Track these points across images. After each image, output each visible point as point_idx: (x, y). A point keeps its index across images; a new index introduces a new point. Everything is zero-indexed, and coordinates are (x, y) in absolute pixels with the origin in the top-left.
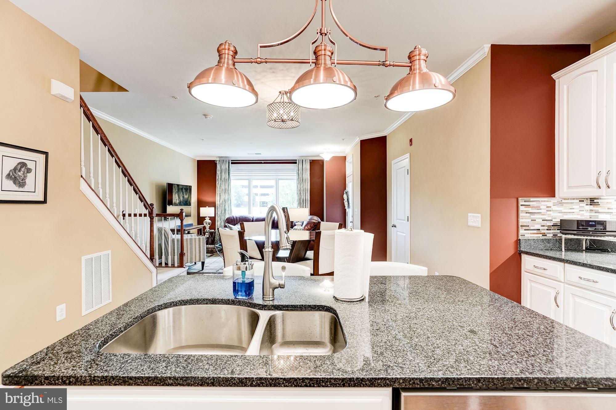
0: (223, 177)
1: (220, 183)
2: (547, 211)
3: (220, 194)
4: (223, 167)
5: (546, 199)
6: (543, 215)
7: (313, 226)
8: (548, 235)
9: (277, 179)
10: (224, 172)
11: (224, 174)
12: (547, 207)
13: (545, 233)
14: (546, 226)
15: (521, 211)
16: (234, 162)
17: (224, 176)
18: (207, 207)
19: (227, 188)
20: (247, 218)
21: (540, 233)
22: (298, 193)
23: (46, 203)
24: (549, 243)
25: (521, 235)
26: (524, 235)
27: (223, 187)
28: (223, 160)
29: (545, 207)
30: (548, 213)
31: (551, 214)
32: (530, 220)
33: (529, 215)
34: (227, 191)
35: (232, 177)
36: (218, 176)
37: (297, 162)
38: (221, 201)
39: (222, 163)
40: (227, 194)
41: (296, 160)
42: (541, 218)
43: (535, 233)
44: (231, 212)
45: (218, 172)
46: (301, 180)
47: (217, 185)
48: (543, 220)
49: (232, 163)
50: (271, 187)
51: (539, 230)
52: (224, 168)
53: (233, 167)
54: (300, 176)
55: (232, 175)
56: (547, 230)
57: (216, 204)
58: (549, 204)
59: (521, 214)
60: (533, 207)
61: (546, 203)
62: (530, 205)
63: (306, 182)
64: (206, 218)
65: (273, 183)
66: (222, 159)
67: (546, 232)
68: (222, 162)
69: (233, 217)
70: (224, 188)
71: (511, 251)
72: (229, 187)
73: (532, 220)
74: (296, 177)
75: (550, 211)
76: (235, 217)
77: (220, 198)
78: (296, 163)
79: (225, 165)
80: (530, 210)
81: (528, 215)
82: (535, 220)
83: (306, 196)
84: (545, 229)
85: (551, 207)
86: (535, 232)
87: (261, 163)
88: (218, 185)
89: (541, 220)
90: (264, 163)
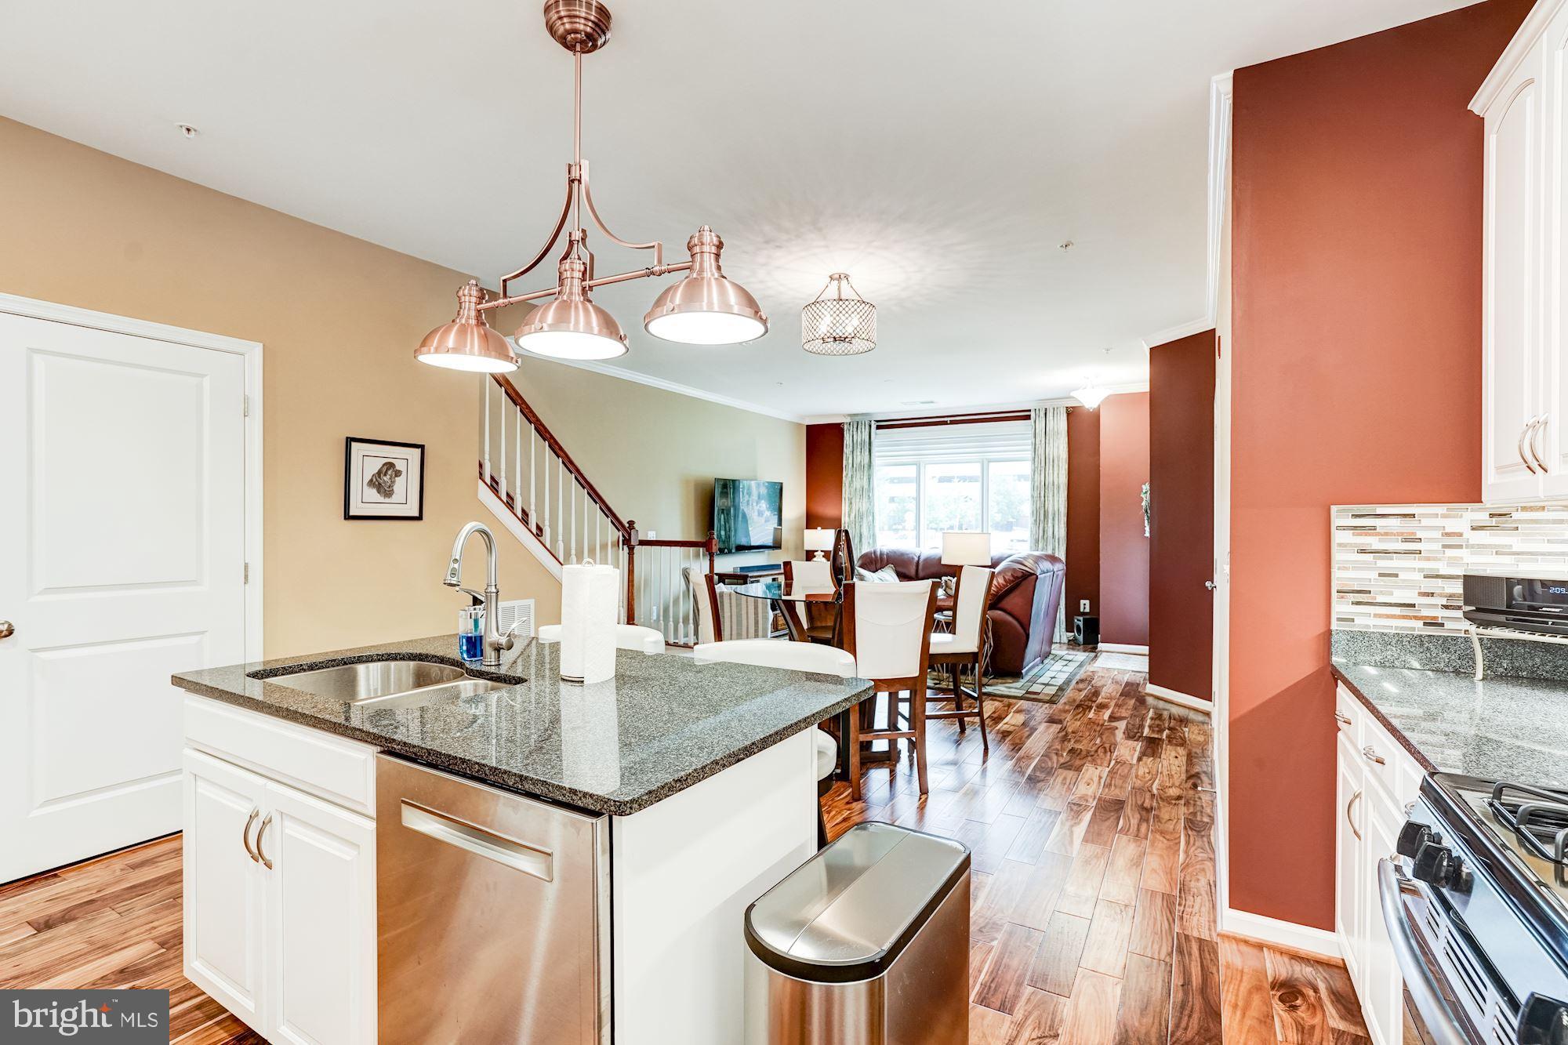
0: (858, 460)
1: (850, 475)
2: (1444, 546)
3: (850, 500)
4: (858, 438)
5: (1440, 509)
6: (1428, 559)
7: (1011, 578)
8: (1448, 625)
9: (983, 462)
10: (859, 450)
11: (859, 453)
12: (1448, 534)
13: (1436, 618)
14: (1441, 595)
15: (1340, 545)
16: (883, 425)
17: (859, 457)
18: (819, 528)
19: (866, 487)
20: (906, 557)
21: (1416, 618)
22: (1035, 495)
23: (422, 519)
24: (1446, 650)
25: (1339, 619)
26: (1353, 620)
27: (857, 484)
28: (857, 421)
29: (1437, 534)
30: (1449, 552)
31: (1462, 558)
32: (1374, 575)
33: (1372, 559)
34: (867, 492)
35: (877, 461)
36: (847, 459)
37: (1032, 414)
38: (853, 515)
39: (855, 429)
40: (865, 500)
41: (1030, 411)
42: (1421, 570)
43: (1388, 616)
44: (874, 541)
45: (847, 450)
46: (1041, 462)
47: (844, 478)
48: (1426, 577)
49: (879, 427)
50: (972, 479)
51: (1413, 606)
52: (859, 440)
53: (880, 437)
54: (1041, 451)
55: (877, 454)
56: (1446, 607)
57: (843, 522)
58: (1451, 525)
59: (1337, 556)
60: (1386, 534)
61: (1439, 522)
62: (1374, 528)
63: (1056, 466)
64: (815, 553)
65: (975, 470)
66: (857, 419)
67: (1441, 613)
68: (855, 426)
69: (875, 552)
70: (858, 487)
71: (1305, 667)
72: (871, 483)
73: (1380, 575)
74: (1029, 455)
75: (1460, 547)
76: (878, 553)
77: (851, 509)
78: (1028, 417)
79: (861, 432)
80: (1373, 542)
81: (1369, 557)
82: (1396, 575)
83: (1056, 504)
84: (1435, 606)
85: (1461, 535)
86: (1397, 611)
87: (945, 423)
88: (846, 480)
89: (1419, 576)
90: (952, 423)
